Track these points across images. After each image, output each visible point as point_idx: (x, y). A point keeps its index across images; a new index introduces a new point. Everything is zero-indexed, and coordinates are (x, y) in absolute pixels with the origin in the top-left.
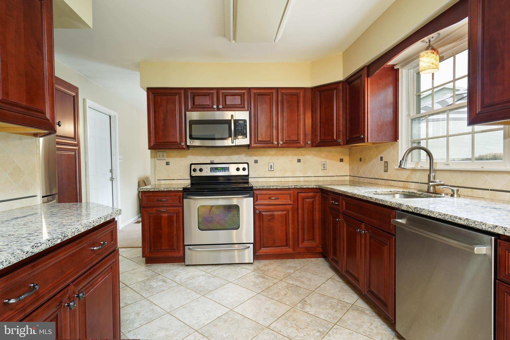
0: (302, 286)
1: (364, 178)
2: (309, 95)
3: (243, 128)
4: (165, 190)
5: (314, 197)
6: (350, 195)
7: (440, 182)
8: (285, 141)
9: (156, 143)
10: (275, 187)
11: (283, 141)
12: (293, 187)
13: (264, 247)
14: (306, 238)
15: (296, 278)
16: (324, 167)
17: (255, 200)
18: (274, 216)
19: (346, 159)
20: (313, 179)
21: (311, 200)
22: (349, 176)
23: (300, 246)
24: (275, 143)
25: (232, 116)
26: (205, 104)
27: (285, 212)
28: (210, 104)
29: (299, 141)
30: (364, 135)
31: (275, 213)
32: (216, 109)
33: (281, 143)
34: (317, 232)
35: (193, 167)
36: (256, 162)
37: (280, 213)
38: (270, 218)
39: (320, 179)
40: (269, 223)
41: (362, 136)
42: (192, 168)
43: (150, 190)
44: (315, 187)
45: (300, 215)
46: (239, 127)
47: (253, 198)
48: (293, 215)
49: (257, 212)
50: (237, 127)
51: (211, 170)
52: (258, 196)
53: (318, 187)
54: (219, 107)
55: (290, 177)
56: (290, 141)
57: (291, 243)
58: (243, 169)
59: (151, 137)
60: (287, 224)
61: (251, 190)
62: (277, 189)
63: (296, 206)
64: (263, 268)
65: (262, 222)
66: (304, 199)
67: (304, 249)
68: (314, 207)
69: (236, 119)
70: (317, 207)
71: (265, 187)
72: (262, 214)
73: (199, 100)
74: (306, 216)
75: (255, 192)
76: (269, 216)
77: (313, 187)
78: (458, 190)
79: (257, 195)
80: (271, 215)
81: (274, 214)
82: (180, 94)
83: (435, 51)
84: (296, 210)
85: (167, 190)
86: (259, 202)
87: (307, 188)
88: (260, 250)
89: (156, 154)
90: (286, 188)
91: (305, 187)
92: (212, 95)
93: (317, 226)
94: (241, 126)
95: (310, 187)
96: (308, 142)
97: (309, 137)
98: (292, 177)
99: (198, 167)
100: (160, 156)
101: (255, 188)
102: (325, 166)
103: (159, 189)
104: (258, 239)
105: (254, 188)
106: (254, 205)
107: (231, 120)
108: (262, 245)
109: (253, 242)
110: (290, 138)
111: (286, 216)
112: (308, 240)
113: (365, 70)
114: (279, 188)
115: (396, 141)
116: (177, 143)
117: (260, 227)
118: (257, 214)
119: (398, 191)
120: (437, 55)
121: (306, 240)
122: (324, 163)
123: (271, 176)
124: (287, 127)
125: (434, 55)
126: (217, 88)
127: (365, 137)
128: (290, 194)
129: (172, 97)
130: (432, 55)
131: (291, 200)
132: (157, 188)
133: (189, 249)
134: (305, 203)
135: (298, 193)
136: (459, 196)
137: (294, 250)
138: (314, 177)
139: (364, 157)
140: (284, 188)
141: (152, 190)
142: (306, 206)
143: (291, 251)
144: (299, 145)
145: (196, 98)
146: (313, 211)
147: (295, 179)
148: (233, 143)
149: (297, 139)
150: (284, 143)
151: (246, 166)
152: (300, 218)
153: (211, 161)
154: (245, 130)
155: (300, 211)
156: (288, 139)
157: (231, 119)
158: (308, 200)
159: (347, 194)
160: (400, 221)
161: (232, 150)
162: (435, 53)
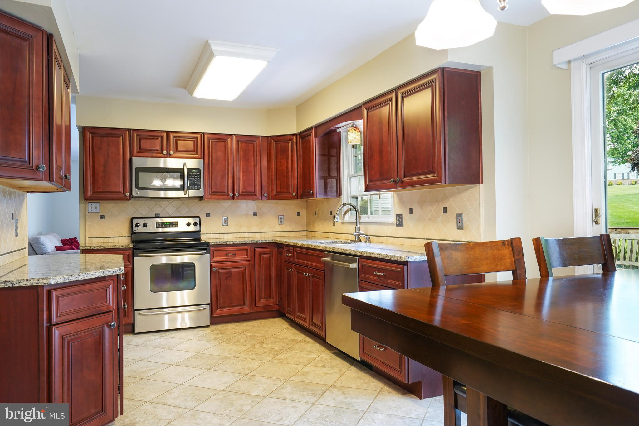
0: (260, 335)
1: (318, 232)
2: (265, 144)
3: (197, 178)
4: (112, 248)
5: (270, 253)
6: (299, 245)
7: (362, 232)
8: (241, 193)
9: (94, 192)
10: (232, 243)
11: (239, 193)
12: (250, 242)
13: (220, 308)
14: (263, 296)
15: (254, 331)
16: (281, 222)
17: (212, 257)
18: (231, 273)
19: (303, 212)
20: (270, 234)
21: (268, 255)
22: (307, 231)
23: (258, 305)
24: (231, 194)
25: (185, 164)
26: (153, 148)
27: (242, 269)
28: (159, 149)
29: (255, 193)
30: (313, 191)
31: (232, 270)
32: (166, 156)
33: (237, 194)
34: (274, 289)
35: (135, 221)
36: (208, 215)
37: (237, 270)
38: (227, 275)
39: (278, 234)
40: (226, 281)
41: (312, 192)
42: (135, 223)
43: (94, 247)
44: (271, 242)
45: (257, 272)
46: (193, 177)
47: (209, 255)
48: (250, 272)
49: (214, 269)
50: (190, 177)
51: (156, 225)
52: (215, 252)
53: (274, 242)
54: (169, 153)
55: (246, 233)
56: (246, 193)
57: (248, 301)
58: (194, 224)
59: (88, 186)
60: (244, 282)
61: (207, 246)
62: (234, 245)
63: (253, 263)
64: (220, 329)
65: (219, 279)
66: (261, 254)
67: (261, 308)
68: (271, 262)
69: (189, 168)
70: (273, 262)
71: (222, 243)
72: (219, 272)
73: (146, 144)
74: (263, 272)
75: (212, 248)
76: (226, 274)
77: (269, 242)
78: (369, 238)
79: (213, 252)
80: (228, 273)
81: (231, 272)
82: (124, 136)
83: (357, 129)
84: (252, 266)
85: (115, 247)
86: (216, 259)
87: (264, 243)
88: (217, 311)
89: (87, 205)
90: (243, 243)
91: (262, 242)
92: (161, 138)
93: (273, 282)
94: (195, 176)
95: (267, 242)
96: (265, 194)
97: (265, 189)
98: (247, 233)
99: (141, 222)
100: (91, 208)
101: (212, 244)
102: (283, 220)
103: (105, 247)
104: (214, 299)
105: (210, 244)
106: (210, 262)
107: (184, 169)
108: (219, 306)
109: (209, 302)
110: (246, 189)
111: (243, 273)
112: (265, 298)
113: (313, 131)
114: (236, 243)
115: (340, 197)
116: (121, 193)
117: (217, 285)
118: (213, 271)
119: (338, 242)
120: (358, 132)
121: (263, 298)
122: (281, 217)
123: (225, 232)
124: (243, 177)
125: (356, 132)
126: (168, 131)
127: (314, 193)
128: (247, 250)
129: (115, 139)
130: (355, 131)
131: (248, 256)
132: (103, 246)
133: (140, 314)
134: (262, 259)
135: (255, 248)
136: (370, 242)
137: (251, 309)
138: (271, 232)
139: (318, 211)
140: (241, 243)
141: (97, 248)
142: (262, 262)
143: (249, 309)
144: (255, 197)
145: (143, 141)
146: (270, 268)
147: (251, 235)
148: (185, 194)
149: (253, 191)
150: (240, 195)
151: (197, 220)
152: (257, 275)
153: (156, 214)
154: (198, 180)
155: (257, 268)
156: (244, 191)
157: (183, 167)
158: (265, 256)
159: (297, 245)
160: (326, 259)
161: (181, 202)
162: (357, 130)
